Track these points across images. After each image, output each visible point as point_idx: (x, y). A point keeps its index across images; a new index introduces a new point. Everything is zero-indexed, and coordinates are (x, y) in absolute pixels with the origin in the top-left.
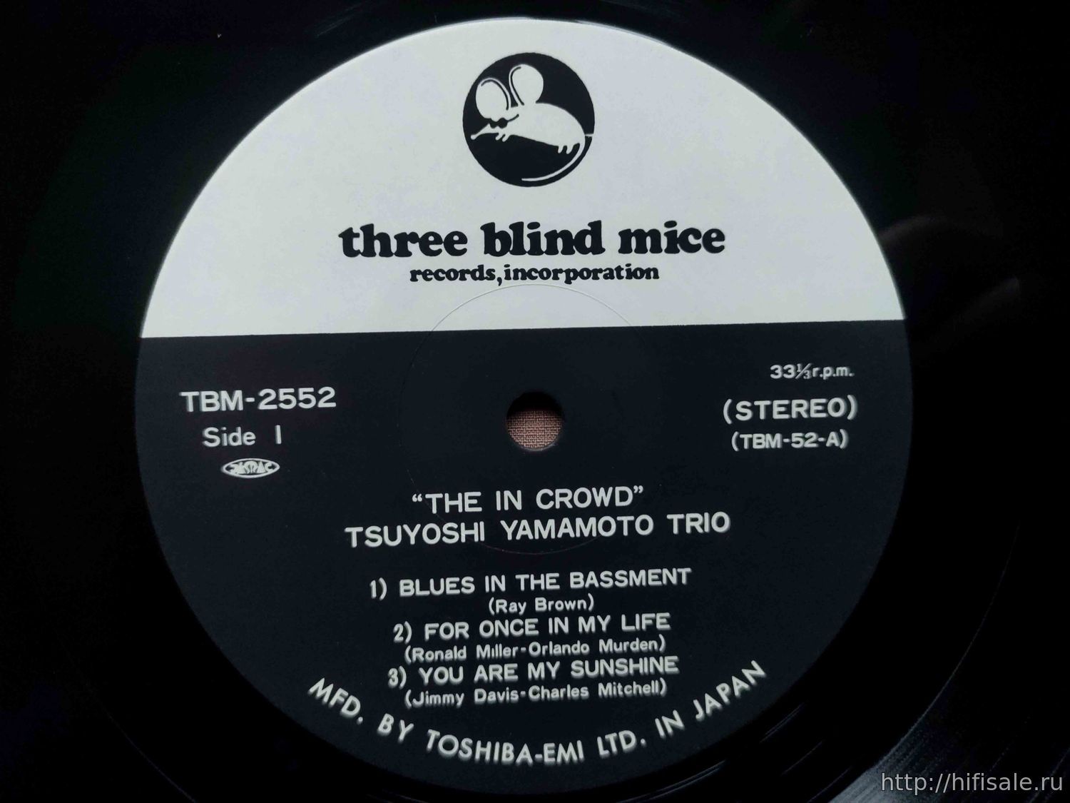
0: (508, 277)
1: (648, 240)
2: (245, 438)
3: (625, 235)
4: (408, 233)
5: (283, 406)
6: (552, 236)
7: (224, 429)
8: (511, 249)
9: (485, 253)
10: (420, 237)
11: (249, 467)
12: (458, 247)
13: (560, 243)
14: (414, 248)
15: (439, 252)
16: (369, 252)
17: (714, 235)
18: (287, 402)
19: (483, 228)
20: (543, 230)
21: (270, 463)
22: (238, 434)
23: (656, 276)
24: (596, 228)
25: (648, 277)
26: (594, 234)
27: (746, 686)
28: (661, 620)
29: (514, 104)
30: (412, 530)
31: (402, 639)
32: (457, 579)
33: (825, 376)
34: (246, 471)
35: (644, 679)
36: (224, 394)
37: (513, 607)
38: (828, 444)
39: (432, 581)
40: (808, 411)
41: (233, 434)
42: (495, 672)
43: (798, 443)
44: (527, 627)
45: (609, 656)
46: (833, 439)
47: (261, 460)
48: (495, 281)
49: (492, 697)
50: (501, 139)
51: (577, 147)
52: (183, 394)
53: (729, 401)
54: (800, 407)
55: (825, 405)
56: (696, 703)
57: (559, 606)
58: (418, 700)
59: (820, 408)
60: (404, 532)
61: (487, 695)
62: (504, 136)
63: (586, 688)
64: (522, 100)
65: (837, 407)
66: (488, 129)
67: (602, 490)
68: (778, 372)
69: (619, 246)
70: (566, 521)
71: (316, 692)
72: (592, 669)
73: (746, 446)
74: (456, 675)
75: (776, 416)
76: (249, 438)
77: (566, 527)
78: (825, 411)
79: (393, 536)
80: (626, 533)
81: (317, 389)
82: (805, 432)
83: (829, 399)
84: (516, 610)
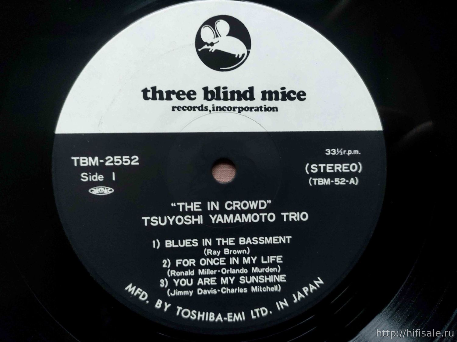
0: (214, 110)
1: (274, 95)
2: (99, 178)
3: (264, 93)
4: (171, 90)
5: (116, 164)
6: (233, 93)
7: (90, 173)
8: (215, 98)
9: (204, 99)
10: (176, 91)
11: (101, 190)
12: (192, 97)
13: (236, 95)
14: (173, 96)
15: (184, 99)
16: (154, 98)
17: (301, 93)
18: (118, 162)
19: (203, 89)
20: (229, 90)
21: (110, 189)
22: (96, 176)
23: (277, 110)
24: (251, 89)
25: (274, 111)
26: (251, 92)
27: (316, 288)
28: (279, 259)
29: (217, 36)
30: (171, 218)
31: (166, 266)
32: (190, 240)
33: (349, 154)
34: (99, 192)
35: (271, 285)
36: (90, 158)
37: (215, 253)
38: (350, 183)
39: (179, 241)
40: (342, 169)
41: (94, 176)
42: (207, 281)
43: (337, 182)
44: (221, 261)
45: (256, 274)
46: (352, 181)
47: (106, 187)
48: (208, 112)
49: (205, 292)
50: (211, 51)
51: (243, 55)
52: (73, 158)
53: (308, 164)
54: (338, 167)
55: (349, 167)
56: (294, 295)
57: (235, 252)
58: (173, 293)
59: (347, 168)
60: (167, 219)
61: (203, 291)
62: (213, 50)
63: (246, 289)
64: (221, 35)
65: (354, 167)
66: (206, 47)
67: (253, 202)
68: (328, 152)
69: (261, 97)
70: (238, 215)
71: (128, 290)
72: (249, 280)
73: (315, 184)
74: (190, 282)
75: (328, 171)
76: (101, 178)
77: (238, 218)
78: (349, 169)
79: (163, 221)
80: (263, 221)
81: (131, 157)
82: (340, 178)
83: (350, 164)
84: (216, 254)
